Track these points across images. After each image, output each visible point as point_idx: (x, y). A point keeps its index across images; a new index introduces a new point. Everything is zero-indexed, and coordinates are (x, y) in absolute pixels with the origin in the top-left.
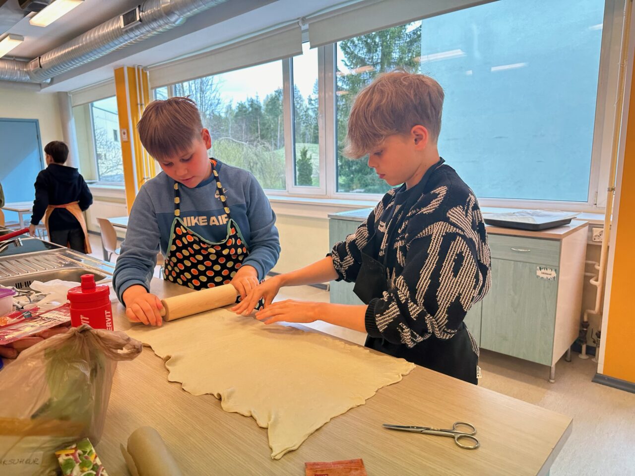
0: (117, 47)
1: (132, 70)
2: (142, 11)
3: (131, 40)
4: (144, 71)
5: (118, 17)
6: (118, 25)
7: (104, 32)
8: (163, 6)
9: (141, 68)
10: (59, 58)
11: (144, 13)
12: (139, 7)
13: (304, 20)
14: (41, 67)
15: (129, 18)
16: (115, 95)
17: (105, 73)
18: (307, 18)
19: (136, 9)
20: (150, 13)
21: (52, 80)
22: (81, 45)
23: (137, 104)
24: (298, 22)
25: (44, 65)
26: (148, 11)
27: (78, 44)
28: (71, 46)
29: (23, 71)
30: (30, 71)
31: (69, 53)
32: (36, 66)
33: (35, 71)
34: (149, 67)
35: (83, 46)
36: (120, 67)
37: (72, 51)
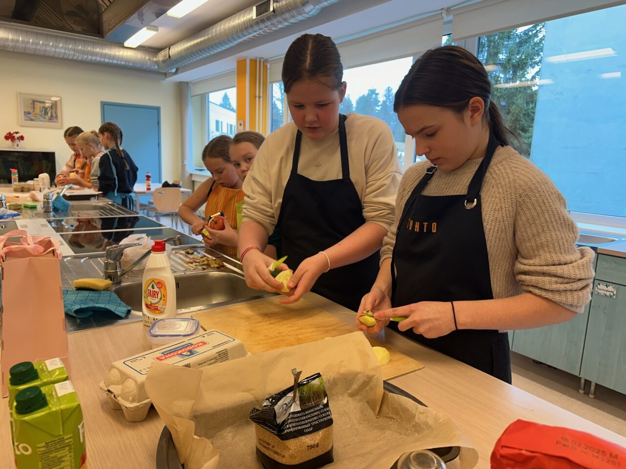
0: (245, 38)
1: (254, 62)
3: (261, 31)
4: (266, 64)
5: (251, 7)
6: (250, 16)
7: (235, 23)
9: (262, 60)
10: (187, 49)
11: (278, 4)
13: (448, 10)
14: (169, 57)
15: (262, 8)
17: (229, 64)
18: (452, 9)
20: (284, 4)
21: (177, 70)
22: (210, 36)
23: (256, 97)
24: (442, 13)
25: (172, 55)
28: (201, 37)
29: (153, 61)
30: (159, 60)
31: (198, 44)
32: (165, 56)
33: (164, 61)
34: (269, 60)
35: (212, 37)
36: (243, 59)
37: (201, 42)
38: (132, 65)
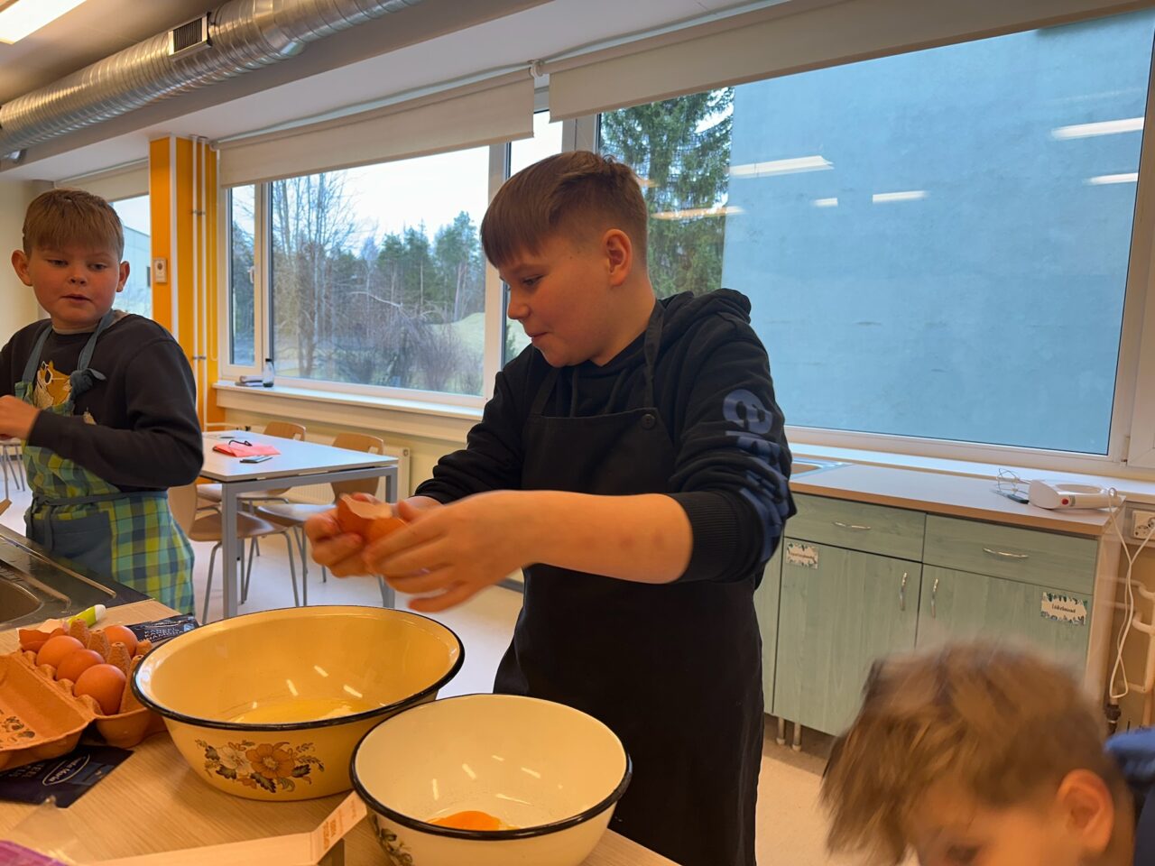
1: (185, 144)
2: (215, 24)
3: (189, 82)
4: (211, 149)
5: (163, 34)
6: (163, 50)
7: (133, 62)
8: (258, 16)
9: (204, 142)
10: (38, 111)
11: (217, 29)
12: (209, 15)
13: (541, 64)
15: (186, 35)
16: (146, 194)
17: (129, 147)
18: (547, 62)
19: (201, 19)
20: (230, 29)
21: (23, 153)
22: (84, 86)
23: (192, 213)
24: (529, 69)
25: (5, 123)
26: (227, 25)
27: (78, 85)
28: (65, 87)
31: (59, 101)
34: (220, 142)
35: (88, 89)
36: (163, 137)
37: (65, 97)
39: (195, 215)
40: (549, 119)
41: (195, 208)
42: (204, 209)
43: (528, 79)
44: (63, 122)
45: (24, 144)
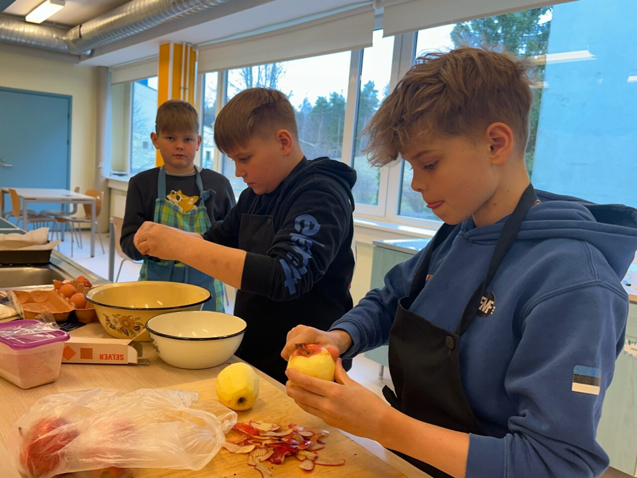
0: (167, 18)
1: (179, 47)
3: (179, 13)
4: (193, 50)
9: (189, 46)
10: (100, 28)
13: (379, 1)
14: (80, 36)
16: (155, 76)
17: (149, 48)
21: (93, 51)
22: (125, 14)
23: (180, 88)
24: (372, 4)
25: (83, 35)
27: (122, 14)
28: (115, 15)
29: (62, 40)
30: (69, 40)
31: (111, 23)
32: (75, 35)
33: (74, 41)
34: (199, 45)
35: (126, 16)
36: (166, 43)
37: (115, 21)
38: (35, 43)
39: (182, 90)
40: (382, 35)
41: (182, 85)
42: (187, 86)
43: (371, 11)
44: (113, 35)
45: (93, 46)
